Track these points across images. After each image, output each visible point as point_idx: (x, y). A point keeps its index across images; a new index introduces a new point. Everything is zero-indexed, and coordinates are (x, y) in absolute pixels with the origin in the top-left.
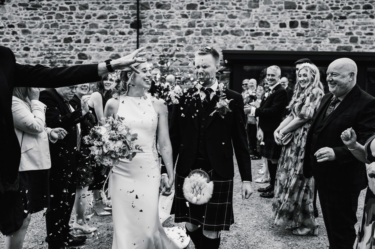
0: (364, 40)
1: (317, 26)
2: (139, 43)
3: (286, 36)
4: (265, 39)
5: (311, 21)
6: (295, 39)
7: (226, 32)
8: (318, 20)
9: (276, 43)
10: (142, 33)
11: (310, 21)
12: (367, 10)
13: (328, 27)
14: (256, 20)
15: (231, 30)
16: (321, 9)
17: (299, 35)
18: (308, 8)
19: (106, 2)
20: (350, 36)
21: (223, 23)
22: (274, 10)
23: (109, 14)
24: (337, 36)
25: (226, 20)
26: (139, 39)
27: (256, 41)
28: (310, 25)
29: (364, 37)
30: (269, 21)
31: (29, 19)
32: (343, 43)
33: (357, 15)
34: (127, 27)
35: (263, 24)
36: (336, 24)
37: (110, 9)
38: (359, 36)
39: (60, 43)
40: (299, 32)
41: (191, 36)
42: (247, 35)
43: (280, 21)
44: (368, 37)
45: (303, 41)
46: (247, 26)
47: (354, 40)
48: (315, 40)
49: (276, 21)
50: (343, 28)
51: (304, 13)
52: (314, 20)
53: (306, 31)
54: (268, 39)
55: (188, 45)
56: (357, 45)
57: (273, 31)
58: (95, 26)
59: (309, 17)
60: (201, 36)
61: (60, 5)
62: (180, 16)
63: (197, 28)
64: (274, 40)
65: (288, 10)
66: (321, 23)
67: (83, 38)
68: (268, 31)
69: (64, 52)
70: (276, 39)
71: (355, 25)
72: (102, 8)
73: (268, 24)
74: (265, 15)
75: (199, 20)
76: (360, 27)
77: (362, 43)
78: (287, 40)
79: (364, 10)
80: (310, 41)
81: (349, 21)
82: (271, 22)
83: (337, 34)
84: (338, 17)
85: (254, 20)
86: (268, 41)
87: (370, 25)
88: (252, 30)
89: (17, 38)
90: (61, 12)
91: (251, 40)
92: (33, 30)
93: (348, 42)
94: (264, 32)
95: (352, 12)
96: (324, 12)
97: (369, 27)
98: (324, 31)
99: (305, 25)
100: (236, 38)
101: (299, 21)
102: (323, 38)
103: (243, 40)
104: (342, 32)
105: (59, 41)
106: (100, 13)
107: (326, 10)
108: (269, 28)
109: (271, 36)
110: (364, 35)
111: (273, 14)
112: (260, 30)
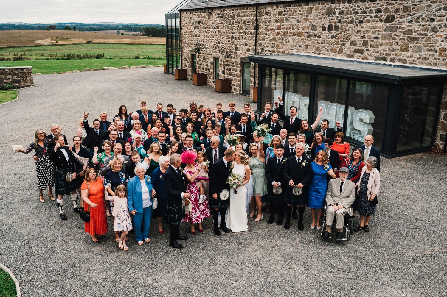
0: (372, 43)
1: (344, 29)
2: (257, 41)
3: (325, 38)
4: (313, 40)
6: (329, 41)
7: (294, 34)
8: (345, 24)
9: (319, 43)
10: (259, 34)
11: (340, 25)
12: (378, 14)
13: (350, 30)
14: (310, 24)
15: (297, 32)
16: (347, 14)
17: (333, 37)
18: (339, 14)
19: (246, 11)
20: (363, 40)
21: (294, 26)
22: (320, 15)
23: (247, 20)
24: (355, 39)
25: (295, 24)
26: (257, 38)
27: (309, 42)
28: (340, 28)
29: (373, 41)
30: (317, 25)
31: (220, 23)
32: (358, 46)
33: (371, 19)
34: (253, 29)
35: (314, 27)
36: (356, 27)
37: (248, 16)
38: (369, 40)
39: (229, 40)
40: (332, 34)
41: (279, 36)
42: (305, 36)
43: (323, 25)
44: (375, 40)
45: (334, 42)
46: (305, 29)
47: (365, 43)
48: (342, 43)
49: (321, 26)
50: (359, 31)
51: (337, 18)
52: (342, 24)
53: (337, 34)
54: (315, 40)
55: (277, 43)
56: (368, 48)
57: (318, 34)
58: (241, 28)
59: (340, 21)
60: (283, 37)
61: (230, 14)
62: (274, 21)
63: (282, 30)
64: (318, 41)
65: (328, 15)
66: (347, 27)
67: (237, 36)
68: (316, 34)
71: (368, 29)
72: (245, 16)
73: (316, 27)
74: (315, 20)
75: (283, 24)
76: (371, 31)
77: (371, 46)
78: (325, 42)
79: (376, 14)
80: (338, 43)
81: (364, 25)
83: (355, 37)
84: (357, 21)
86: (315, 42)
87: (378, 29)
88: (308, 33)
89: (216, 36)
90: (230, 19)
91: (306, 41)
92: (221, 31)
93: (362, 45)
94: (313, 35)
95: (367, 16)
96: (349, 16)
97: (377, 31)
98: (348, 34)
99: (337, 28)
100: (299, 39)
101: (334, 25)
102: (347, 40)
103: (302, 40)
104: (359, 36)
105: (229, 38)
106: (244, 19)
107: (350, 15)
108: (316, 31)
109: (317, 38)
110: (372, 39)
111: (319, 19)
112: (311, 32)
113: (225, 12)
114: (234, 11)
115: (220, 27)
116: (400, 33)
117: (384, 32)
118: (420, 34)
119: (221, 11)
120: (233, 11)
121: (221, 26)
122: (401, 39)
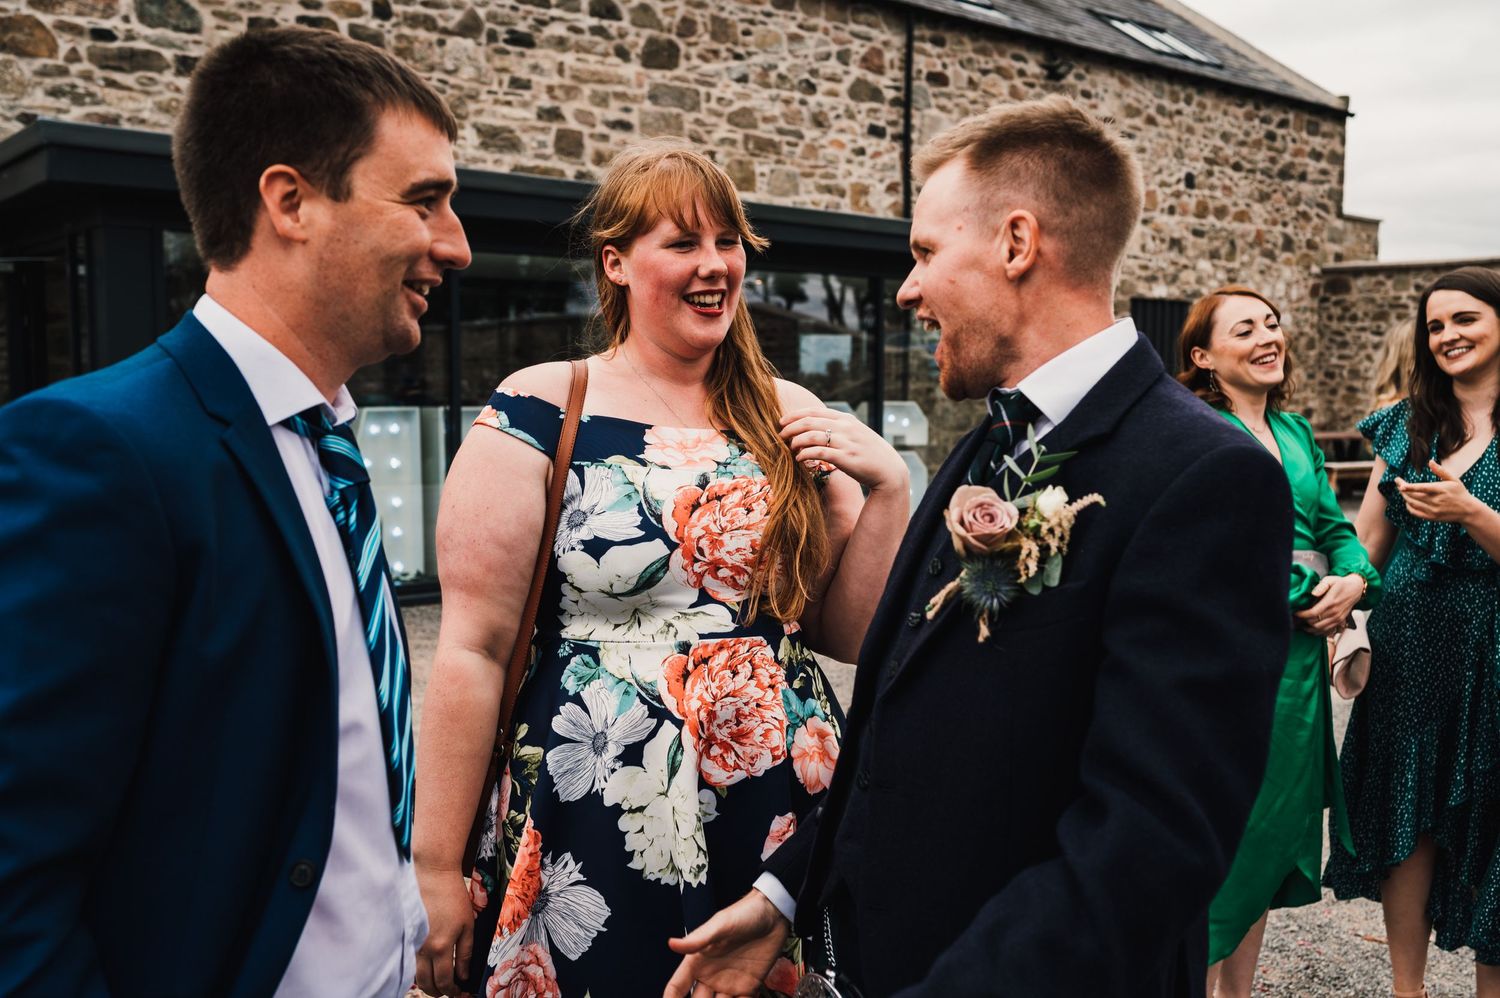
0: (602, 147)
1: (422, 59)
4: (178, 90)
5: (395, 32)
8: (422, 34)
11: (389, 32)
12: (605, 23)
13: (468, 72)
20: (555, 126)
24: (504, 117)
27: (131, 98)
29: (604, 138)
32: (530, 152)
33: (573, 37)
36: (498, 62)
38: (586, 130)
42: (73, 56)
43: (252, 6)
44: (616, 136)
46: (71, 6)
47: (569, 145)
49: (231, 6)
50: (526, 85)
52: (406, 31)
56: (584, 169)
59: (382, 10)
66: (437, 50)
68: (193, 52)
71: (567, 81)
73: (188, 11)
76: (587, 89)
77: (599, 159)
79: (594, 21)
81: (545, 56)
82: (204, 2)
83: (505, 110)
84: (501, 30)
87: (619, 89)
88: (102, 35)
91: (99, 89)
93: (550, 150)
94: (168, 54)
95: (553, 19)
97: (619, 96)
98: (453, 87)
100: (5, 65)
101: (343, 24)
103: (49, 82)
104: (525, 105)
108: (195, 37)
110: (601, 129)
112: (141, 34)
116: (713, 120)
117: (647, 105)
118: (781, 132)
122: (723, 141)
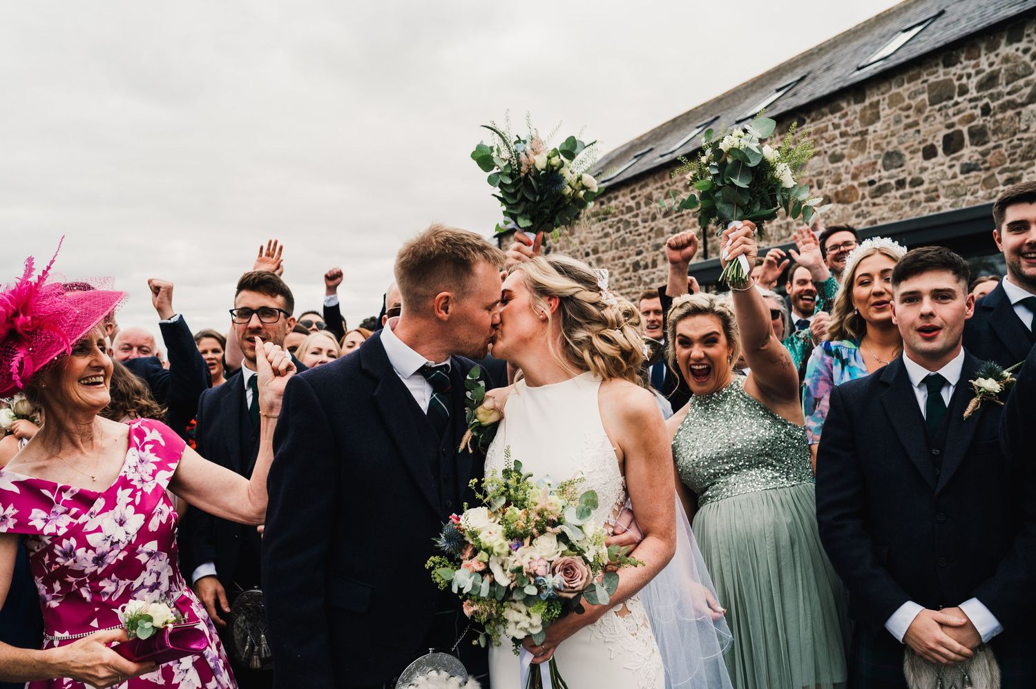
1: (1008, 130)
3: (939, 181)
4: (896, 198)
5: (992, 120)
6: (957, 185)
8: (1010, 113)
9: (919, 204)
11: (989, 122)
13: (1034, 125)
14: (877, 152)
15: (835, 191)
16: (1013, 77)
17: (967, 169)
18: (980, 87)
19: (670, 181)
21: (821, 178)
22: (908, 117)
23: (674, 204)
25: (825, 170)
26: (709, 246)
27: (881, 209)
28: (990, 133)
30: (901, 148)
31: (601, 238)
34: (694, 225)
35: (893, 159)
39: (627, 275)
40: (965, 160)
42: (863, 197)
43: (925, 141)
45: (975, 184)
46: (862, 174)
48: (1006, 176)
49: (916, 146)
51: (973, 104)
52: (999, 116)
53: (984, 154)
54: (902, 197)
57: (910, 174)
58: (660, 232)
59: (986, 111)
61: (627, 204)
64: (915, 197)
65: (937, 107)
66: (1017, 119)
67: (649, 260)
68: (902, 176)
69: (634, 290)
70: (918, 192)
72: (667, 196)
73: (900, 156)
74: (893, 135)
78: (942, 191)
80: (992, 181)
82: (906, 148)
85: (875, 152)
86: (902, 202)
88: (872, 183)
90: (627, 217)
91: (871, 209)
92: (605, 256)
94: (893, 182)
96: (1021, 82)
98: (1027, 140)
99: (979, 136)
100: (843, 210)
101: (965, 129)
102: (1024, 164)
103: (856, 212)
105: (627, 270)
106: (666, 204)
107: (1024, 76)
108: (903, 168)
109: (908, 189)
111: (908, 126)
112: (884, 176)
113: (613, 203)
114: (637, 193)
115: (602, 248)
119: (602, 203)
120: (633, 194)
121: (604, 243)
